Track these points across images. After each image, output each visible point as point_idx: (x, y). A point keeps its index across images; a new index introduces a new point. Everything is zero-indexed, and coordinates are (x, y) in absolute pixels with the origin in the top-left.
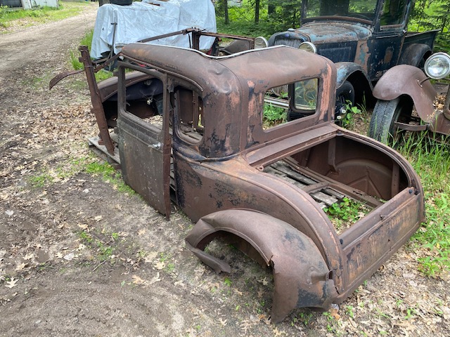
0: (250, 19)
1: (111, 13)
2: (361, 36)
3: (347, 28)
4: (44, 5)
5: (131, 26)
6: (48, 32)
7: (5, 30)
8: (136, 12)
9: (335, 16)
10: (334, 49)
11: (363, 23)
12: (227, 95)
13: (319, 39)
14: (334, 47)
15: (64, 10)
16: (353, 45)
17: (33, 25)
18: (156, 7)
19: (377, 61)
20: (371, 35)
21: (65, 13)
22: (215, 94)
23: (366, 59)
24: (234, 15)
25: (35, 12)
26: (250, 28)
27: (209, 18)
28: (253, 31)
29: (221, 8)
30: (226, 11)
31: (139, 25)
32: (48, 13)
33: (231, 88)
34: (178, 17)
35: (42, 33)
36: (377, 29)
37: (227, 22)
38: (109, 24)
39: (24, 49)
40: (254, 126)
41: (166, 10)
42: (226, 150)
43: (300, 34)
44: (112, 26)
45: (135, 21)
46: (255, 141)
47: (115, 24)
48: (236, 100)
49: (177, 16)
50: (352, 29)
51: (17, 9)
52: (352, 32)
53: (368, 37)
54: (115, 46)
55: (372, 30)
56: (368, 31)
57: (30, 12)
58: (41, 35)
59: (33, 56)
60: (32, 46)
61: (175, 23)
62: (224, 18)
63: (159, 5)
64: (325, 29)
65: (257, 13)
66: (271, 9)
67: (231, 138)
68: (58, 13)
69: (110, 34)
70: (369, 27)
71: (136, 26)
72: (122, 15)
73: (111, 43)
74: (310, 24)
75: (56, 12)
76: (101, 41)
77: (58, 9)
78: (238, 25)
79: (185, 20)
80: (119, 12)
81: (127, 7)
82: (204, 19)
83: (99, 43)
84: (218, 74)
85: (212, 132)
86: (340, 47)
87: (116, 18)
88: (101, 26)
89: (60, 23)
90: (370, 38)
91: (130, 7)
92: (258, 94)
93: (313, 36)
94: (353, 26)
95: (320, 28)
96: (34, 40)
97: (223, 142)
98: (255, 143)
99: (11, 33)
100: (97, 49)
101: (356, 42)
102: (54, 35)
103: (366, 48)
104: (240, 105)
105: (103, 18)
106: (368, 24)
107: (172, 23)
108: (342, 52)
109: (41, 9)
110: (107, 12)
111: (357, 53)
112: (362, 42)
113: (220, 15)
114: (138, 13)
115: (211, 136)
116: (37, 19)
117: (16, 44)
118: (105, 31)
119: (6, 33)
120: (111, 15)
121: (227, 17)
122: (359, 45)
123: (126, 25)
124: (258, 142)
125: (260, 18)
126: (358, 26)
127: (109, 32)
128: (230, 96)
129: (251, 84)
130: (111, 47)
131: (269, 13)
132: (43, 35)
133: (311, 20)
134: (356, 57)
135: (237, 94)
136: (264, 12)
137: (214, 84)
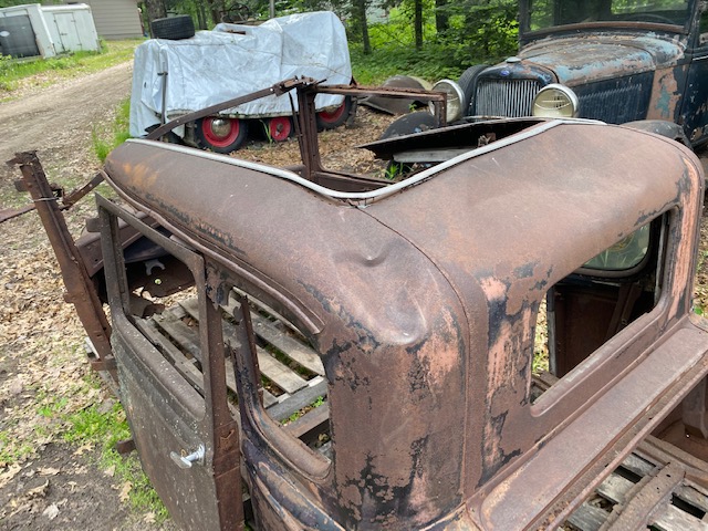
0: (407, 43)
1: (157, 54)
2: (662, 59)
3: (628, 45)
4: (79, 48)
5: (194, 75)
6: (76, 93)
7: (7, 96)
8: (203, 49)
9: (585, 23)
10: (608, 93)
11: (660, 32)
12: (413, 349)
13: (576, 74)
14: (607, 89)
15: (110, 53)
16: (646, 79)
17: (54, 83)
18: (239, 38)
19: (694, 107)
20: (681, 55)
21: (110, 58)
22: (367, 347)
23: (672, 106)
24: (378, 39)
25: (62, 61)
26: (409, 58)
27: (335, 47)
28: (414, 63)
29: (355, 28)
30: (365, 32)
31: (209, 71)
32: (82, 60)
33: (423, 320)
34: (279, 51)
35: (66, 96)
36: (694, 43)
37: (367, 52)
38: (155, 74)
39: (27, 128)
40: (504, 415)
41: (256, 41)
42: (414, 513)
43: (534, 68)
44: (160, 78)
45: (201, 65)
46: (507, 453)
47: (164, 75)
48: (443, 359)
49: (277, 49)
50: (639, 47)
51: (31, 59)
52: (642, 53)
53: (675, 61)
54: (166, 114)
55: (684, 43)
56: (674, 48)
57: (52, 63)
58: (63, 100)
59: (38, 139)
60: (42, 121)
61: (275, 63)
62: (362, 45)
63: (244, 33)
64: (584, 52)
65: (419, 31)
66: (442, 23)
67: (431, 478)
68: (98, 60)
69: (158, 93)
70: (676, 39)
71: (203, 73)
72: (176, 57)
73: (160, 110)
74: (541, 43)
75: (96, 58)
76: (143, 107)
77: (99, 53)
78: (388, 54)
79: (292, 56)
80: (170, 53)
81: (185, 41)
82: (327, 51)
83: (140, 110)
84: (370, 264)
85: (361, 465)
86: (620, 87)
87: (166, 63)
88: (142, 78)
89: (99, 75)
90: (681, 62)
91: (191, 41)
92: (519, 315)
93: (563, 70)
94: (639, 39)
95: (569, 49)
96: (49, 110)
97: (403, 492)
98: (507, 459)
99: (15, 100)
100: (139, 120)
101: (652, 72)
102: (85, 96)
103: (672, 84)
104: (460, 370)
105: (144, 66)
106: (672, 33)
107: (269, 63)
108: (623, 97)
109: (71, 55)
110: (150, 54)
111: (653, 96)
112: (664, 72)
113: (357, 40)
114: (207, 50)
115: (357, 477)
116: (65, 72)
117: (16, 119)
118: (148, 89)
119: (8, 100)
120: (157, 59)
121: (367, 42)
122: (656, 79)
123: (185, 75)
124: (517, 453)
125: (424, 40)
126: (650, 39)
127: (155, 91)
128: (421, 354)
129: (493, 290)
130: (160, 116)
131: (438, 28)
132: (66, 100)
133: (541, 36)
134: (652, 104)
135: (447, 338)
136: (431, 29)
137: (360, 310)
